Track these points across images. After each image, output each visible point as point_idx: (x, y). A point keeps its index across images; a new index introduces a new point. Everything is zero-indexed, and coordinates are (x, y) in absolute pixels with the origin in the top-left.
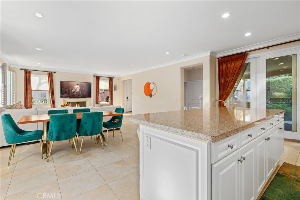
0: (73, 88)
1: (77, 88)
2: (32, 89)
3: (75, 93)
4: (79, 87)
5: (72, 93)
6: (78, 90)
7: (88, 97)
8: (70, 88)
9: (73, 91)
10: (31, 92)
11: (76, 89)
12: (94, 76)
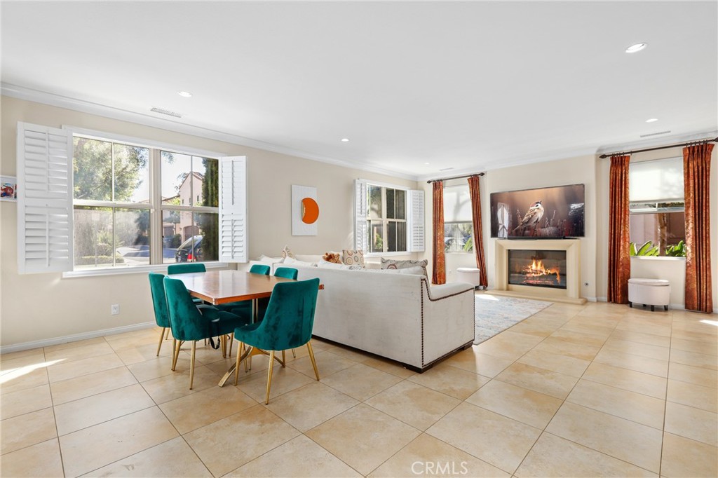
0: (527, 212)
1: (535, 211)
2: (445, 221)
3: (532, 224)
4: (542, 209)
5: (524, 223)
6: (540, 215)
7: (574, 236)
8: (518, 212)
9: (525, 218)
10: (444, 226)
11: (535, 213)
12: (603, 157)
